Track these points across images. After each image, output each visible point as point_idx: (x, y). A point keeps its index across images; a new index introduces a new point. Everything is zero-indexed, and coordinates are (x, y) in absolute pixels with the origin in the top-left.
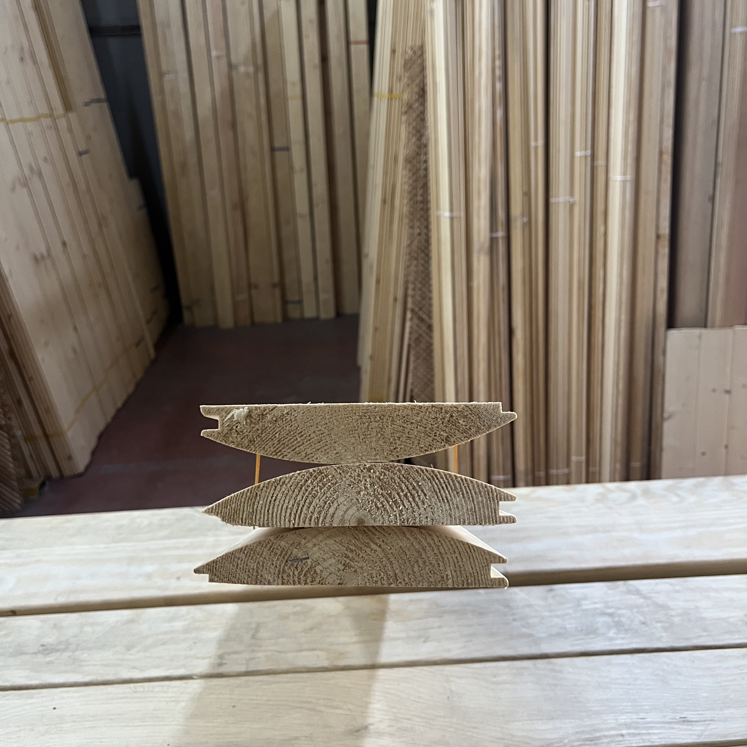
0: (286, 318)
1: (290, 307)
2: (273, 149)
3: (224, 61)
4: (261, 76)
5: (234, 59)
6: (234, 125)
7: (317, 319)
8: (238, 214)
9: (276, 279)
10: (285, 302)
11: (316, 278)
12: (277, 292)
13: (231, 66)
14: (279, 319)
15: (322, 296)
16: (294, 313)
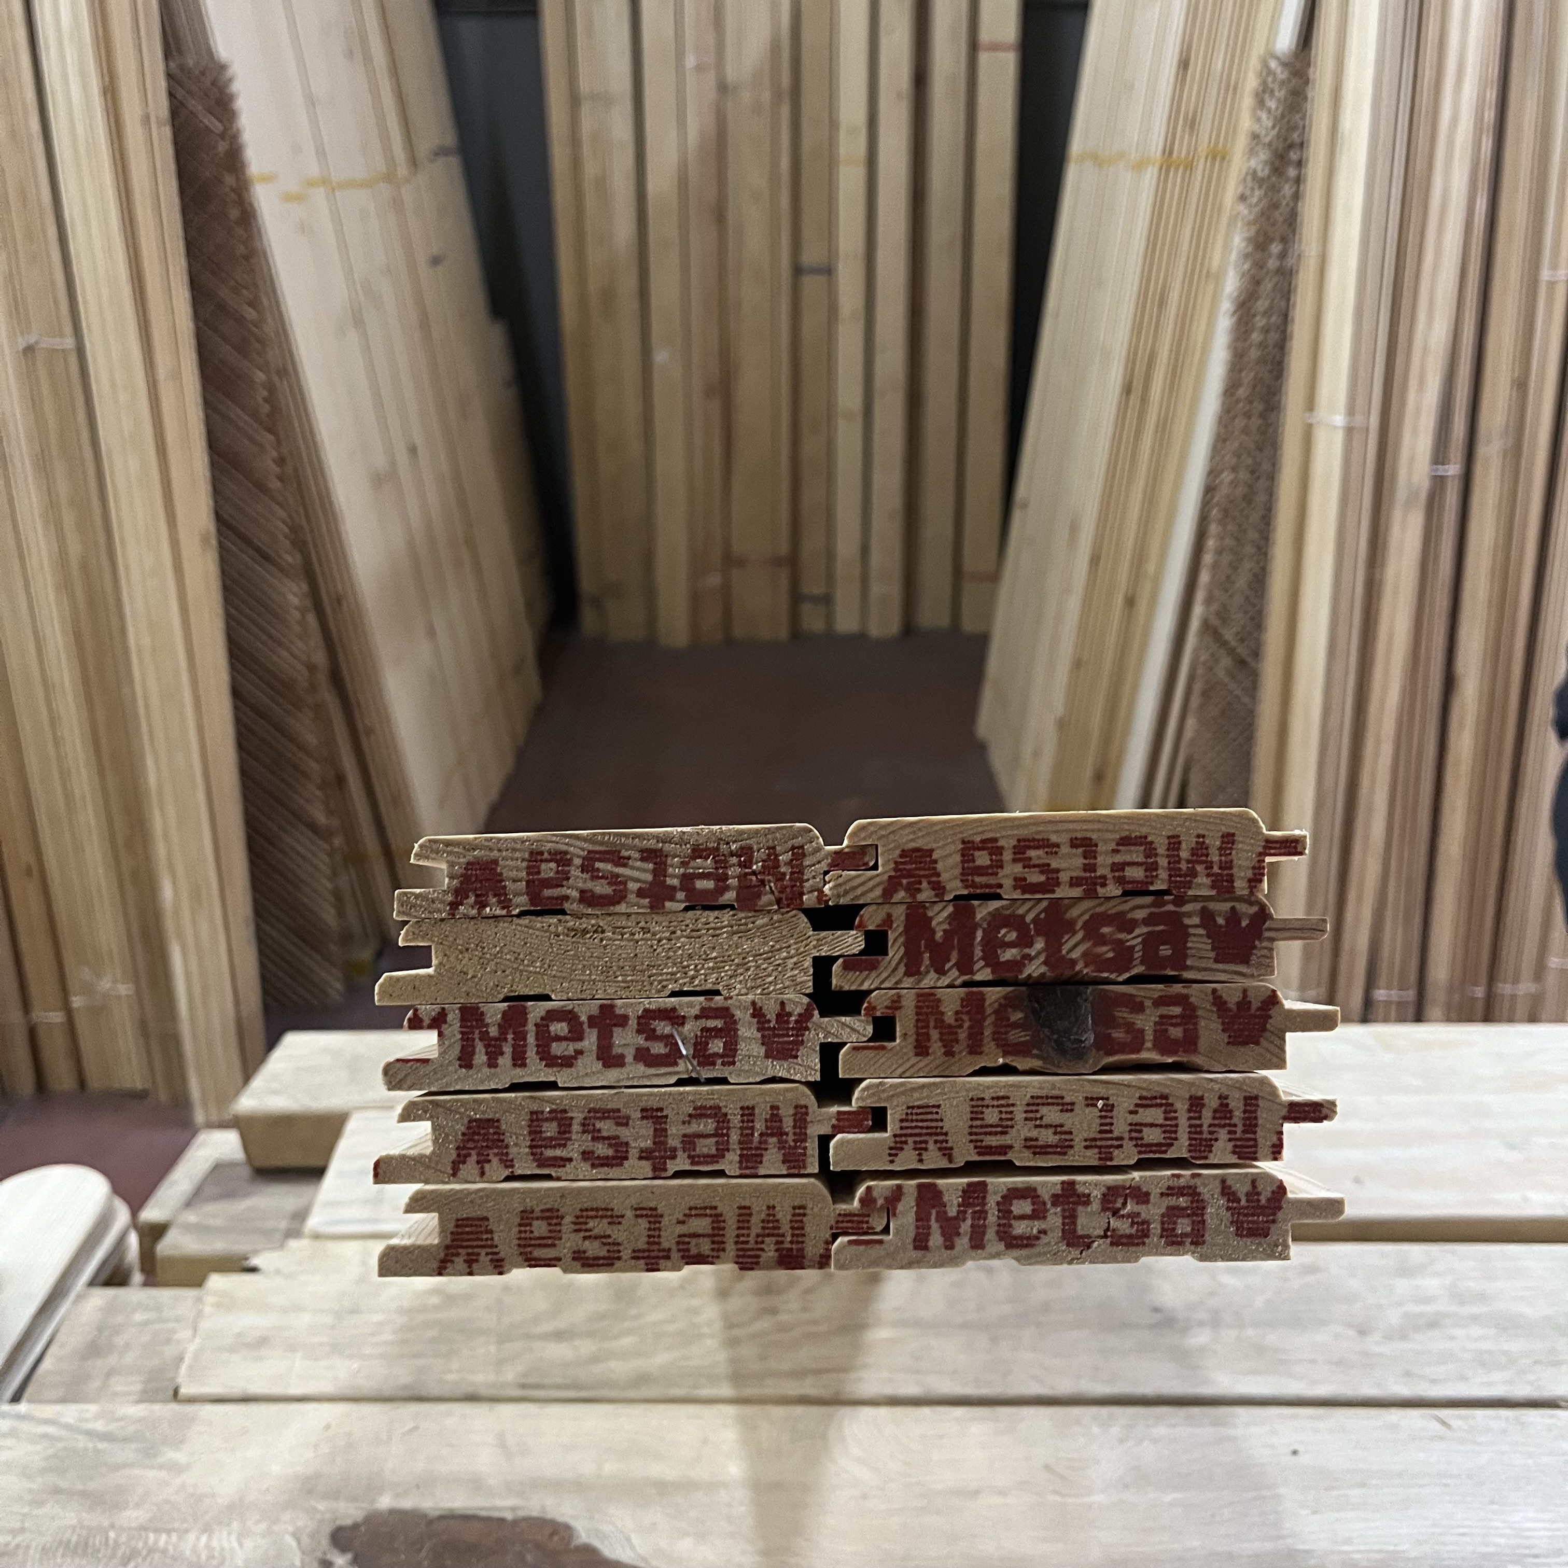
0: (796, 633)
1: (807, 609)
2: (798, 271)
3: (710, 78)
4: (785, 111)
5: (731, 74)
6: (720, 215)
7: (861, 638)
8: (716, 405)
9: (784, 547)
10: (797, 598)
11: (865, 550)
12: (784, 576)
13: (723, 88)
14: (783, 633)
15: (876, 589)
16: (813, 621)
